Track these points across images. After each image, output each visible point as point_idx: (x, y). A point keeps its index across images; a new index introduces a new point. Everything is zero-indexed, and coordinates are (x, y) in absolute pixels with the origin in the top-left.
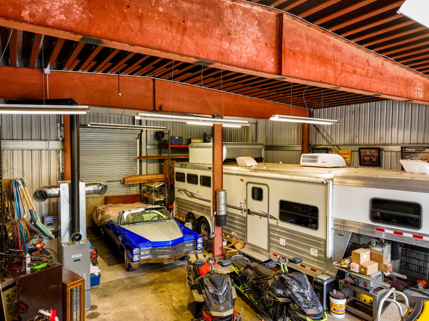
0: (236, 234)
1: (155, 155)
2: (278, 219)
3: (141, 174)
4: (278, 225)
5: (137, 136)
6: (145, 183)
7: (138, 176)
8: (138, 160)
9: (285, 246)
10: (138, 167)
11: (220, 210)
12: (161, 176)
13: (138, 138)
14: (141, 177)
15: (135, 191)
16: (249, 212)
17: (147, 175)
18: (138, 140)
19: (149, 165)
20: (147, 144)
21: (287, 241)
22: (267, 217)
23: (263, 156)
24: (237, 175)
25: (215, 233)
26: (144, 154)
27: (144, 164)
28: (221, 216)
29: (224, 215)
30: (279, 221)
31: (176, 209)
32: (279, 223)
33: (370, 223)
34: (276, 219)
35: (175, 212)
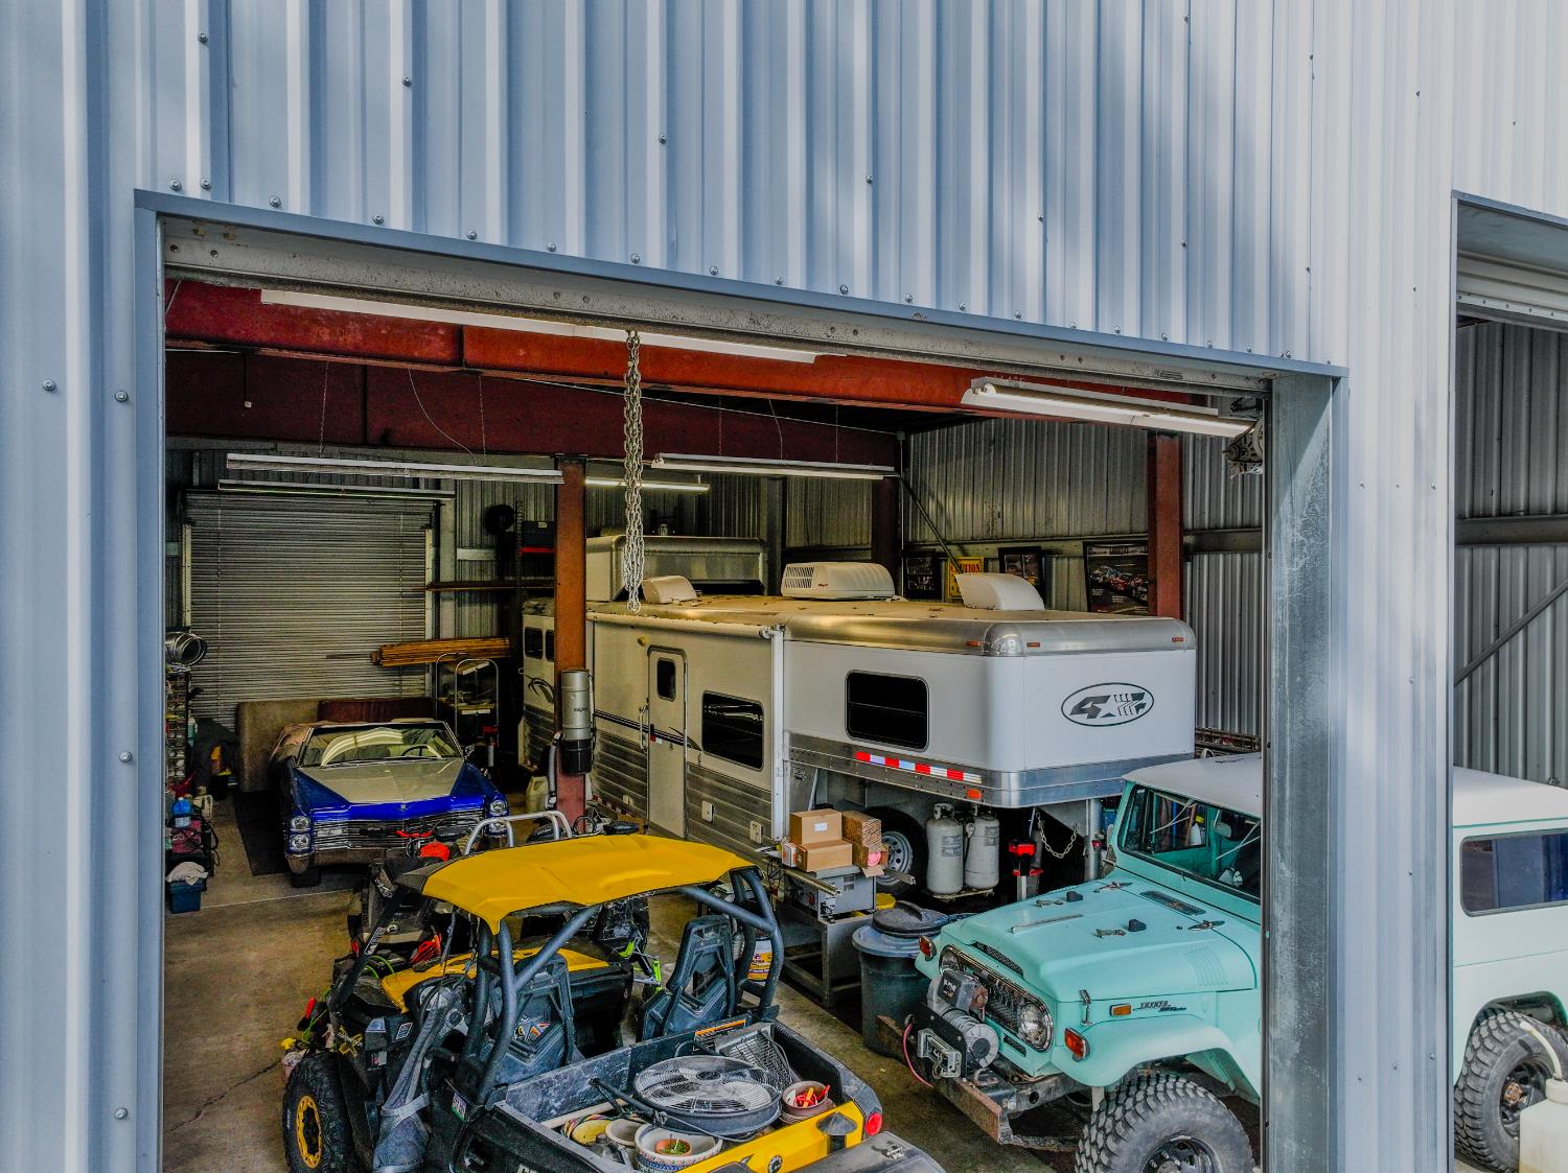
0: (631, 800)
1: (487, 578)
2: (701, 747)
3: (437, 636)
4: (702, 764)
5: (424, 520)
6: (446, 663)
7: (428, 641)
8: (429, 595)
9: (711, 824)
10: (429, 614)
11: (570, 726)
12: (499, 644)
13: (429, 526)
14: (438, 645)
15: (417, 686)
16: (653, 733)
17: (458, 637)
18: (429, 536)
19: (466, 609)
20: (458, 545)
21: (717, 808)
22: (682, 744)
23: (761, 579)
24: (632, 627)
25: (561, 794)
26: (447, 575)
27: (448, 608)
28: (574, 743)
29: (581, 741)
30: (702, 753)
31: (528, 741)
32: (702, 759)
33: (846, 739)
34: (697, 748)
35: (525, 752)
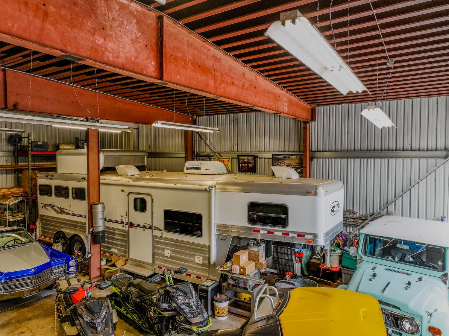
0: (116, 250)
2: (163, 230)
4: (164, 236)
9: (171, 257)
11: (98, 226)
12: (18, 190)
16: (131, 225)
21: (172, 251)
22: (151, 229)
23: (146, 164)
24: (117, 185)
25: (92, 252)
28: (99, 232)
29: (102, 231)
30: (164, 232)
31: (41, 229)
32: (163, 234)
33: (248, 225)
34: (161, 230)
35: (39, 233)
